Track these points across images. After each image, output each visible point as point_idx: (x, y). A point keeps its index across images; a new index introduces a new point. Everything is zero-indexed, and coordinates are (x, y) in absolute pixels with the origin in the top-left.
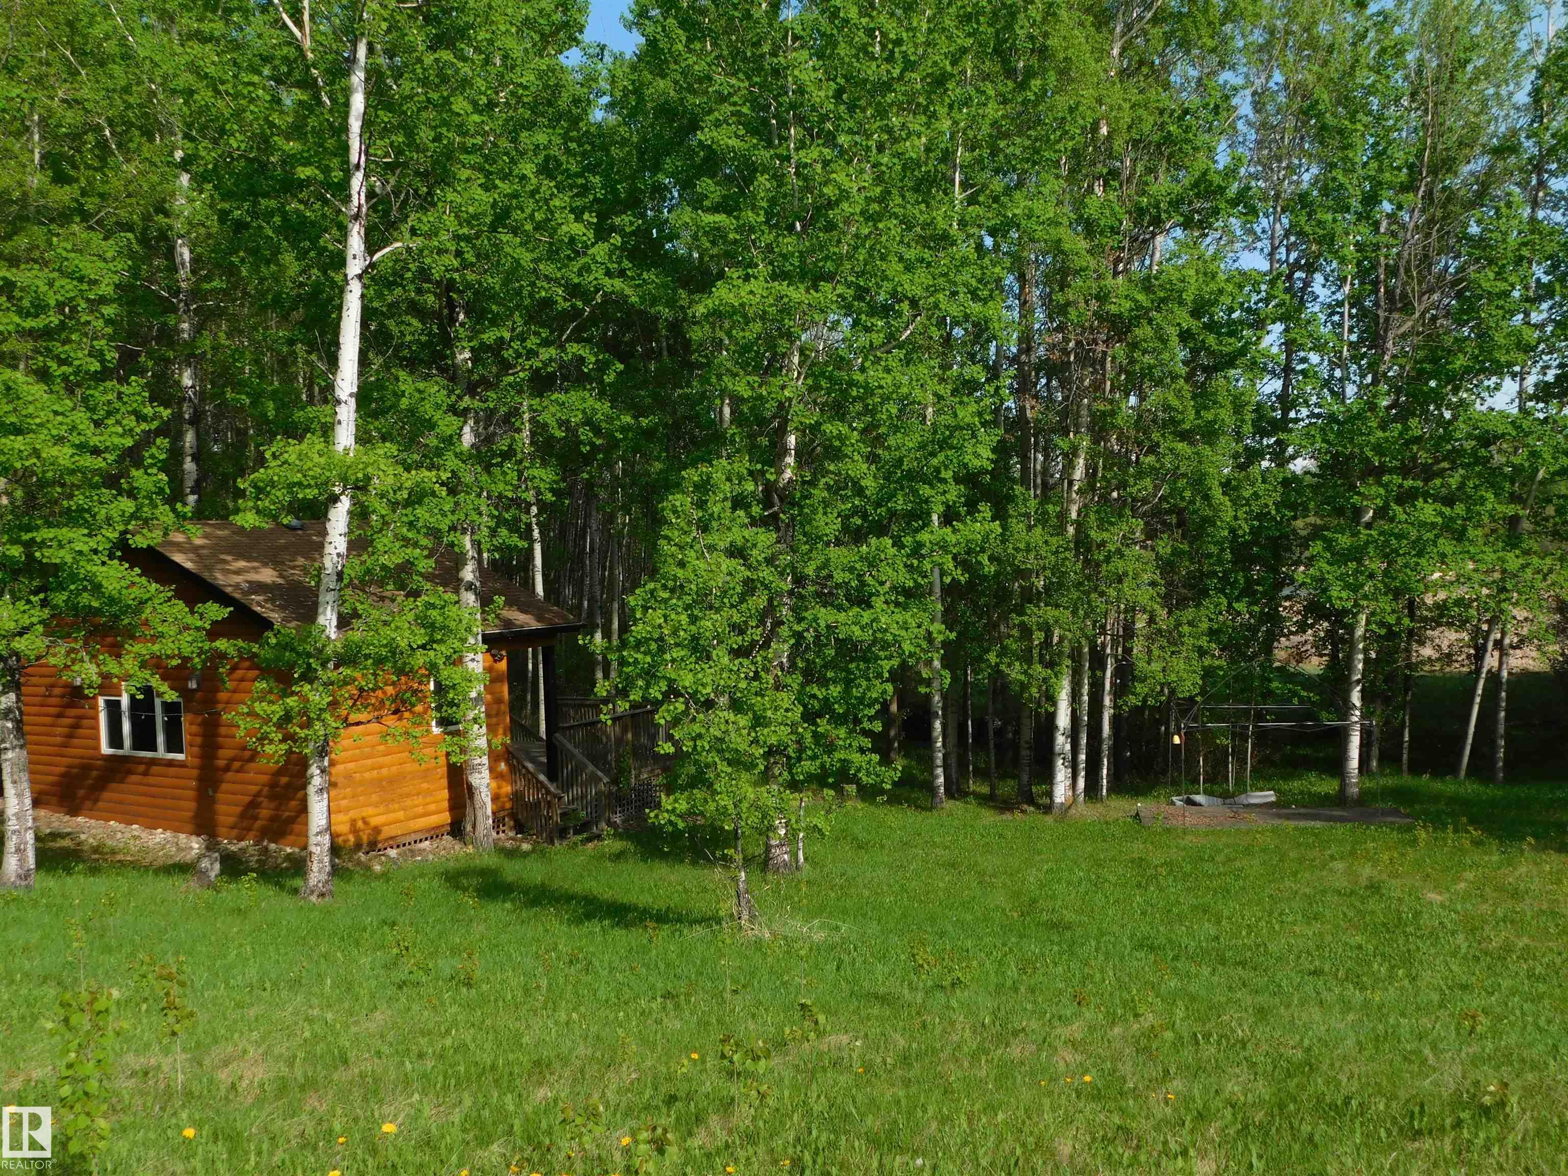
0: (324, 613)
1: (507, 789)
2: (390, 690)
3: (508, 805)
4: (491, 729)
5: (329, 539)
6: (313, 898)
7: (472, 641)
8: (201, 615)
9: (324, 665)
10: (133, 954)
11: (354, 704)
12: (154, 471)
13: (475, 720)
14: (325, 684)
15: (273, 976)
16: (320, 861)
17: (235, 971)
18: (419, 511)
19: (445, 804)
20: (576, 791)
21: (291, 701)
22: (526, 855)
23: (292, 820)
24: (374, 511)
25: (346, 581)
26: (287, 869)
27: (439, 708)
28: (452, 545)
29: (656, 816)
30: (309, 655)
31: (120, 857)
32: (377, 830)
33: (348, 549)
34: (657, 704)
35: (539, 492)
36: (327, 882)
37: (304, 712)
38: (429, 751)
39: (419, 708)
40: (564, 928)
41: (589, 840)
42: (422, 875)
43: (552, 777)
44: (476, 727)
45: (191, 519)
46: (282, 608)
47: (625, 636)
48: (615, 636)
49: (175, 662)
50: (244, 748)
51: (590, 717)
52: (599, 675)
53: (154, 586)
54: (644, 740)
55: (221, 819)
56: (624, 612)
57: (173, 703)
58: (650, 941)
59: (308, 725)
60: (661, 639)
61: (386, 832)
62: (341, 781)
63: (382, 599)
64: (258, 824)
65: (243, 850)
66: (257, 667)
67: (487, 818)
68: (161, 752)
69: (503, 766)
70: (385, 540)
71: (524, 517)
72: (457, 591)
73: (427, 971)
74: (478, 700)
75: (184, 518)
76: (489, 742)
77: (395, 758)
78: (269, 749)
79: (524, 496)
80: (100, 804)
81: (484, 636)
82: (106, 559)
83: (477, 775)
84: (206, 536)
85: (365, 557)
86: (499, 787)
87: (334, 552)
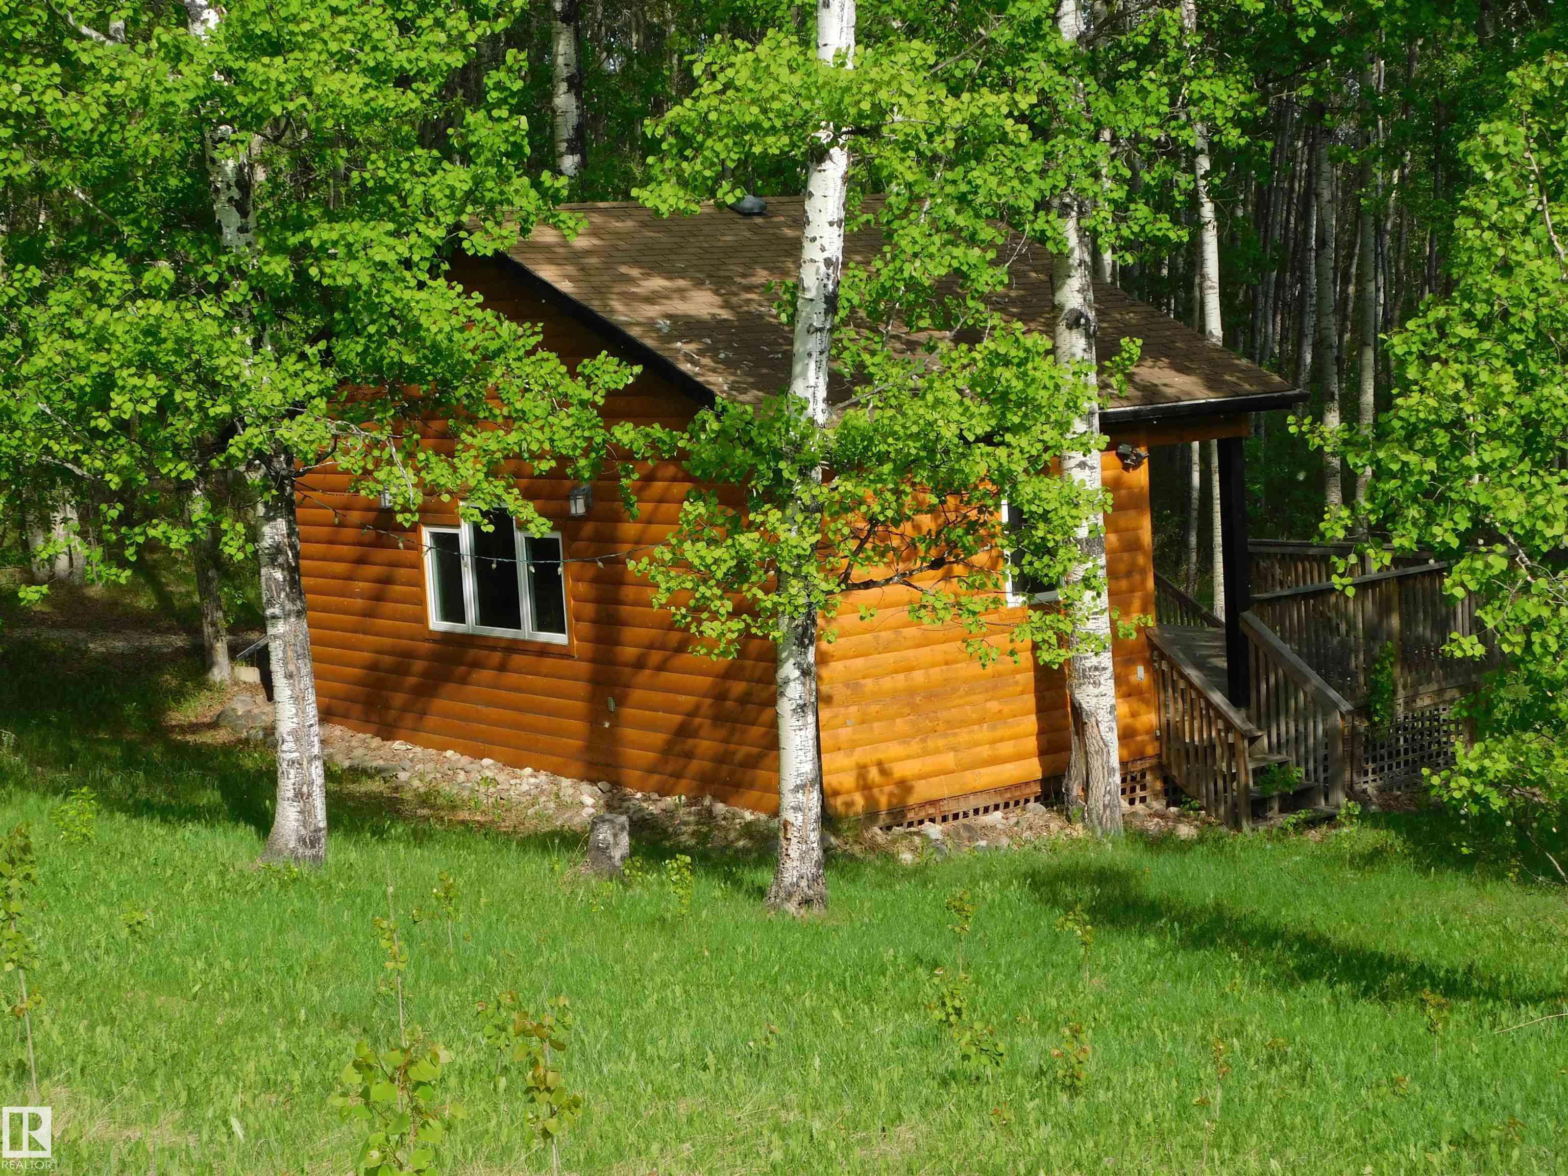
0: (804, 375)
1: (1149, 718)
2: (926, 521)
3: (1151, 750)
4: (1119, 601)
5: (810, 232)
6: (791, 907)
7: (1079, 426)
8: (589, 380)
9: (804, 473)
10: (485, 989)
11: (860, 548)
12: (504, 113)
13: (1087, 582)
14: (806, 509)
15: (720, 1045)
16: (803, 840)
17: (655, 1031)
18: (978, 174)
19: (1032, 743)
20: (1286, 727)
21: (748, 541)
22: (1184, 847)
23: (751, 763)
24: (892, 176)
25: (842, 313)
26: (746, 851)
27: (1017, 559)
28: (1042, 238)
29: (1446, 783)
30: (778, 455)
31: (463, 815)
32: (905, 786)
33: (846, 251)
34: (1449, 556)
35: (1214, 129)
36: (815, 879)
37: (771, 564)
38: (1001, 640)
39: (981, 558)
40: (1259, 993)
41: (1312, 823)
42: (988, 876)
43: (1238, 698)
44: (1089, 594)
45: (569, 199)
46: (730, 365)
47: (1383, 418)
48: (1368, 418)
49: (545, 465)
50: (671, 626)
51: (1315, 583)
52: (1335, 496)
53: (507, 328)
54: (1423, 630)
55: (634, 754)
56: (1387, 369)
57: (542, 541)
58: (1431, 1029)
59: (777, 585)
60: (1458, 423)
61: (922, 791)
62: (839, 692)
63: (912, 346)
64: (695, 765)
65: (669, 813)
66: (687, 477)
67: (1111, 771)
68: (528, 630)
69: (1140, 674)
70: (915, 232)
71: (1183, 180)
72: (1050, 330)
73: (996, 1058)
74: (1091, 544)
75: (556, 199)
76: (1113, 623)
77: (940, 650)
78: (711, 629)
79: (1184, 134)
80: (431, 720)
81: (1104, 417)
82: (425, 277)
83: (1091, 689)
84: (594, 232)
85: (878, 263)
86: (1134, 715)
87: (820, 257)
